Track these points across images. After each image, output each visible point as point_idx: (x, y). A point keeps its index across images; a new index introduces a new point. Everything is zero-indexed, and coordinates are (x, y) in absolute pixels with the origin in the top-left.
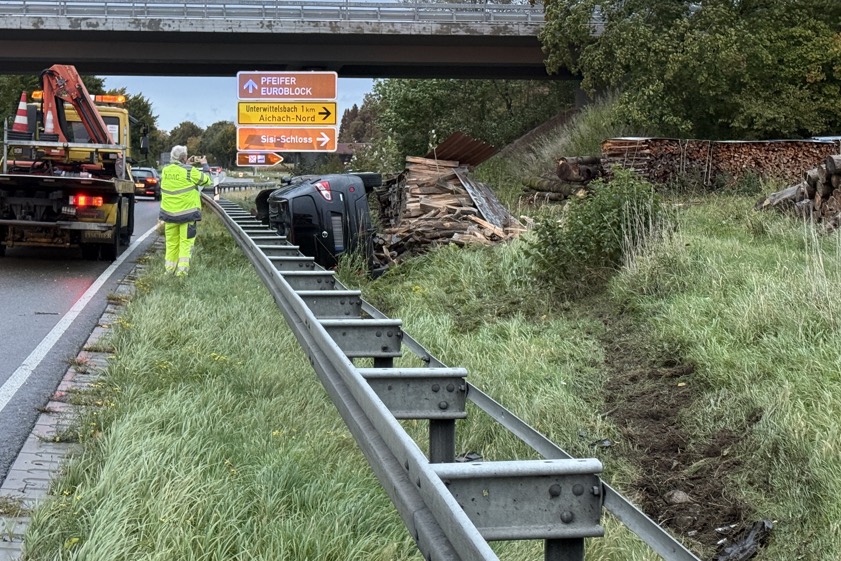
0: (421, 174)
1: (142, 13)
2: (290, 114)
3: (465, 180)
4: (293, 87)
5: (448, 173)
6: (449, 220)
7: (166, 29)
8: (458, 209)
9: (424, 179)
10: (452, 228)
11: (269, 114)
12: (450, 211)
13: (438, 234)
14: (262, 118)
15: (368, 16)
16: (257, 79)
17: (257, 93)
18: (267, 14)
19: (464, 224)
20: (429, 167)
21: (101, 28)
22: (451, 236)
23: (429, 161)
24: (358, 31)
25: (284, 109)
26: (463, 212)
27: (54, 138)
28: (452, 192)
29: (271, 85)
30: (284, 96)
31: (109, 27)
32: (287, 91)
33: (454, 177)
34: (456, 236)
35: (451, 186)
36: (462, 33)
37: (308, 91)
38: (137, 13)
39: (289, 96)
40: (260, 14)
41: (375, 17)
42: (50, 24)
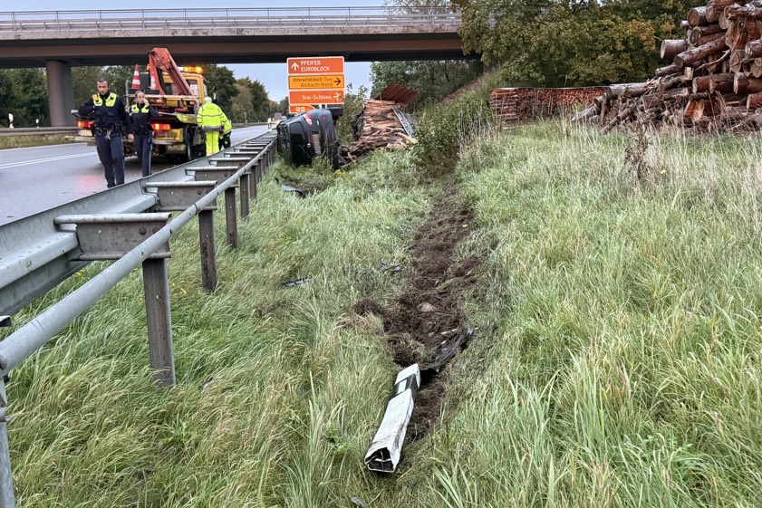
0: (373, 109)
1: (233, 25)
2: (318, 82)
3: (398, 112)
4: (319, 66)
5: (388, 108)
6: (386, 135)
7: (247, 34)
8: (392, 129)
9: (374, 112)
10: (388, 140)
11: (306, 83)
12: (388, 131)
13: (379, 144)
14: (302, 85)
15: (362, 24)
16: (298, 62)
17: (299, 71)
18: (304, 24)
19: (394, 138)
20: (378, 105)
21: (210, 34)
22: (386, 145)
23: (377, 102)
24: (356, 33)
25: (315, 80)
26: (395, 131)
27: (157, 92)
28: (389, 119)
29: (306, 66)
30: (314, 72)
31: (215, 34)
32: (316, 69)
33: (392, 111)
34: (389, 145)
35: (389, 116)
36: (416, 32)
37: (328, 69)
38: (230, 25)
39: (317, 72)
40: (300, 24)
41: (366, 23)
42: (180, 34)
